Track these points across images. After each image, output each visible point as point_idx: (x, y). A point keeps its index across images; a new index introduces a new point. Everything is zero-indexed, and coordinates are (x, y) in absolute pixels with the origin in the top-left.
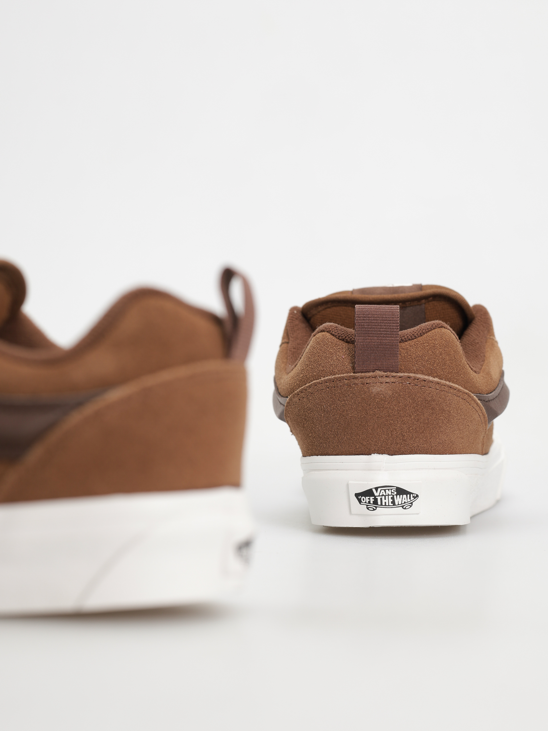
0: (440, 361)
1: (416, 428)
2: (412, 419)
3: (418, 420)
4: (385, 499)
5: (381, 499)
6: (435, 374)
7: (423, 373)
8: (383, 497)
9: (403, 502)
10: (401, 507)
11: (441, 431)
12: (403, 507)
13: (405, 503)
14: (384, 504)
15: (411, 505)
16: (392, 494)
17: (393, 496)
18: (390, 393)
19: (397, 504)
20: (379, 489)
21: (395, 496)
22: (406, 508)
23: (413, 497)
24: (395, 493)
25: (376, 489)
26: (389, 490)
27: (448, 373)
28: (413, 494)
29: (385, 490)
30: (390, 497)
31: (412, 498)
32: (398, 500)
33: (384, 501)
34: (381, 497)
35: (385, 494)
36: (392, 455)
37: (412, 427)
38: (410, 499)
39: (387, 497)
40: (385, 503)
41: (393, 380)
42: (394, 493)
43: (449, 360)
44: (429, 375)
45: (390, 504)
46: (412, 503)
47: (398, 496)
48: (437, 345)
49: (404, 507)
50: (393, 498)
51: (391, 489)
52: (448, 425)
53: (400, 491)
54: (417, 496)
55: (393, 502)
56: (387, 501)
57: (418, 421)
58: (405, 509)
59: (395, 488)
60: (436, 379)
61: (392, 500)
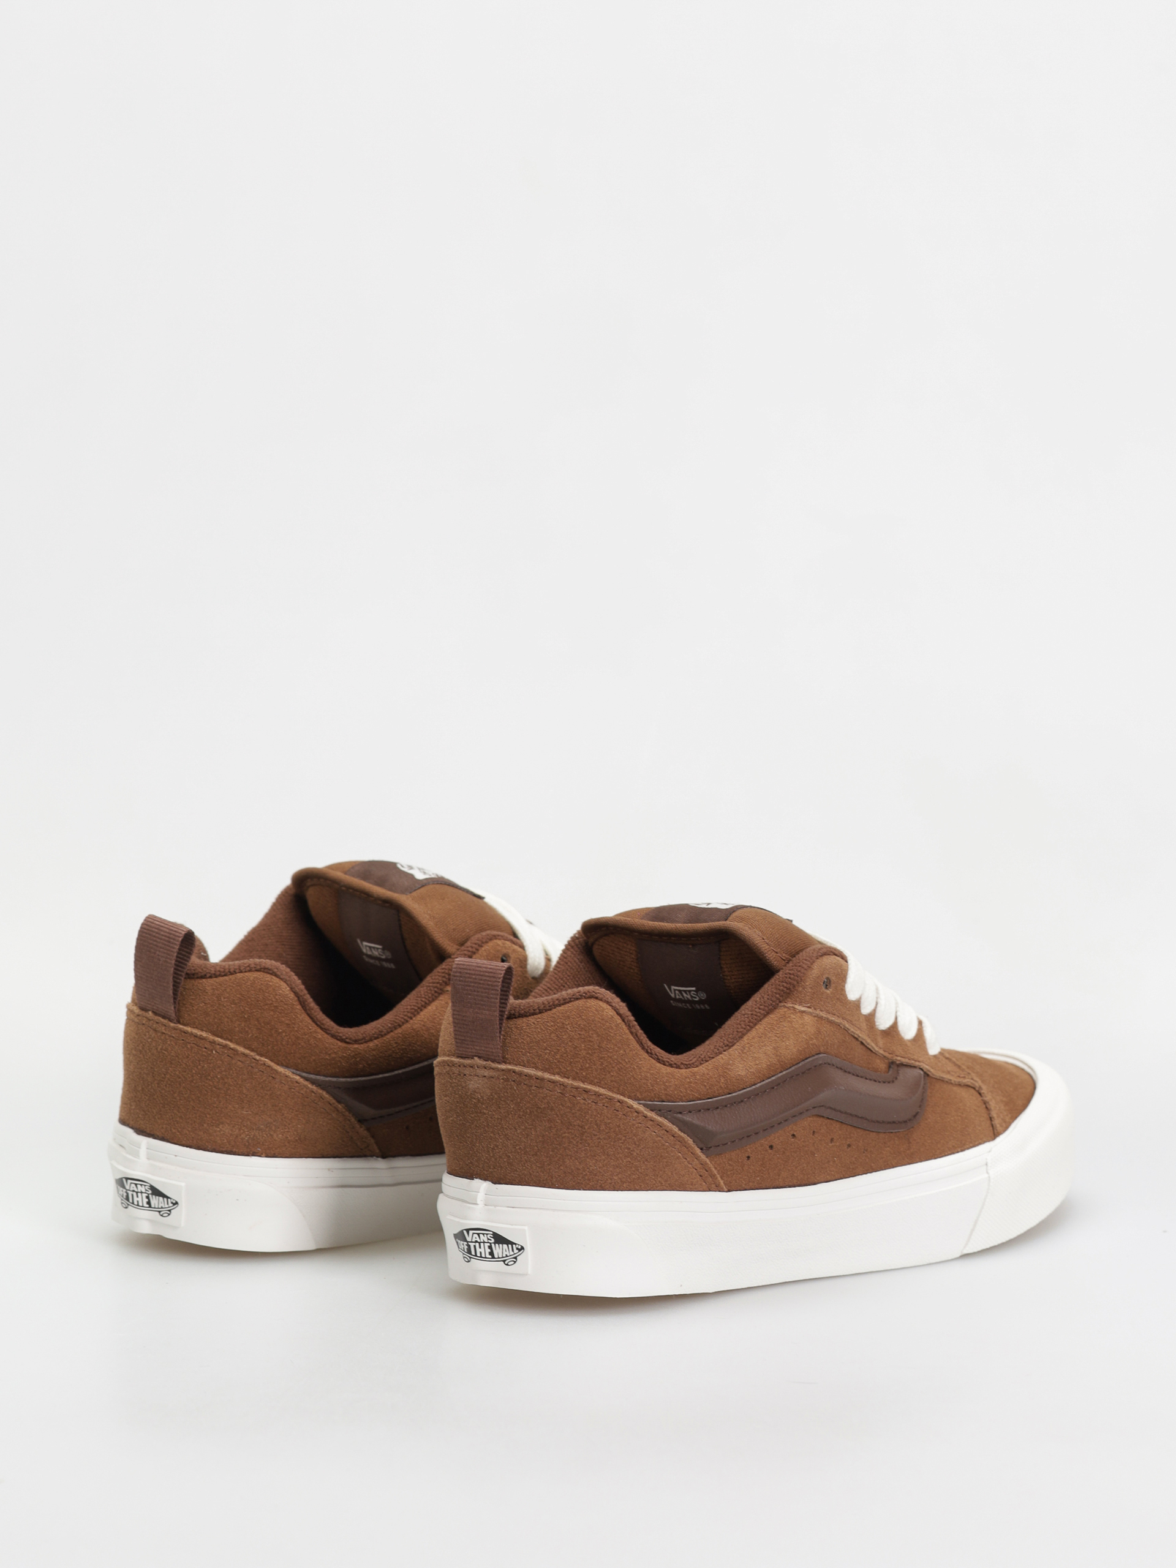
0: (567, 1051)
1: (525, 1148)
2: (518, 1134)
3: (528, 1135)
4: (480, 1247)
5: (475, 1246)
6: (557, 1070)
7: (537, 1068)
8: (477, 1244)
9: (504, 1256)
10: (502, 1262)
11: (567, 1155)
12: (504, 1261)
13: (507, 1256)
14: (478, 1255)
15: (515, 1260)
16: (489, 1241)
17: (490, 1243)
18: (488, 1092)
19: (496, 1256)
20: (471, 1232)
21: (493, 1245)
22: (509, 1264)
23: (517, 1249)
24: (493, 1240)
25: (468, 1230)
26: (483, 1234)
27: (581, 1069)
28: (516, 1244)
29: (478, 1234)
30: (487, 1245)
31: (516, 1251)
32: (498, 1250)
33: (478, 1250)
34: (474, 1244)
35: (479, 1241)
36: (495, 1183)
37: (519, 1145)
38: (513, 1251)
39: (482, 1244)
40: (481, 1253)
41: (492, 1073)
42: (490, 1240)
43: (585, 1050)
44: (545, 1070)
45: (488, 1256)
46: (516, 1258)
47: (497, 1245)
48: (567, 1025)
49: (506, 1262)
50: (490, 1247)
51: (487, 1234)
52: (580, 1146)
53: (499, 1239)
54: (522, 1248)
55: (491, 1253)
56: (482, 1250)
57: (527, 1137)
58: (507, 1265)
59: (491, 1233)
60: (557, 1078)
61: (489, 1250)
